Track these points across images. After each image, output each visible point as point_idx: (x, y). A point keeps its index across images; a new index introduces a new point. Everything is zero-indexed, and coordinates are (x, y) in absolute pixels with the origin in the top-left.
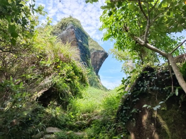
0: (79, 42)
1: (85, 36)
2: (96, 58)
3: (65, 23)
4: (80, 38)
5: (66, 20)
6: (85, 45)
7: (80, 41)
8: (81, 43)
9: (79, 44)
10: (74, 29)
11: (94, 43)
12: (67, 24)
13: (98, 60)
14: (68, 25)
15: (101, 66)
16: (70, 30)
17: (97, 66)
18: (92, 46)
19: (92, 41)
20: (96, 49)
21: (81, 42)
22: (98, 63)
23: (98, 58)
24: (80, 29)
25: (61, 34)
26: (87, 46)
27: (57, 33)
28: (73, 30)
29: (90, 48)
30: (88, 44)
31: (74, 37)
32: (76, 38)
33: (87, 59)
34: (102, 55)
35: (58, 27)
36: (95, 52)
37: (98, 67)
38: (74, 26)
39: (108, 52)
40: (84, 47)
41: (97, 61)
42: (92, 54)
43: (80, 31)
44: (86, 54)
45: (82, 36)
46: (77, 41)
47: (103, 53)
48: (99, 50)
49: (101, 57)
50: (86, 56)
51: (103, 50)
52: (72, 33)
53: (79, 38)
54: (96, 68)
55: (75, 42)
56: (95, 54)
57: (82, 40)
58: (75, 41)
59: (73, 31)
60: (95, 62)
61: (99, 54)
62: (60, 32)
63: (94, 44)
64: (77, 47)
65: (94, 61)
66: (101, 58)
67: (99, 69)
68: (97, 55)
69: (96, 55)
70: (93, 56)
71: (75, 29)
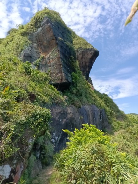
0: (59, 40)
1: (67, 32)
2: (85, 59)
3: (39, 18)
4: (60, 35)
5: (40, 14)
6: (68, 43)
7: (60, 38)
8: (61, 41)
9: (59, 43)
10: (51, 24)
11: (80, 40)
12: (41, 19)
13: (87, 61)
14: (43, 19)
15: (91, 67)
16: (46, 25)
17: (86, 68)
18: (79, 45)
19: (79, 38)
20: (83, 47)
21: (62, 39)
22: (87, 64)
23: (87, 58)
24: (59, 23)
25: (36, 33)
26: (71, 45)
27: (31, 33)
28: (49, 24)
29: (76, 47)
30: (71, 42)
31: (52, 34)
32: (54, 36)
33: (73, 61)
34: (91, 54)
35: (31, 25)
36: (83, 52)
37: (87, 70)
38: (51, 19)
39: (98, 50)
40: (67, 46)
41: (86, 63)
42: (80, 54)
43: (59, 26)
44: (71, 55)
45: (62, 33)
46: (56, 39)
47: (93, 52)
48: (87, 48)
49: (90, 56)
50: (71, 58)
51: (92, 48)
52: (49, 29)
53: (58, 35)
54: (86, 71)
55: (54, 41)
56: (83, 53)
57: (63, 37)
58: (53, 39)
59: (49, 26)
60: (84, 64)
61: (88, 53)
62: (34, 31)
63: (81, 42)
64: (57, 47)
65: (82, 63)
66: (91, 58)
67: (89, 72)
68: (86, 55)
69: (84, 55)
70: (80, 56)
71: (53, 23)
